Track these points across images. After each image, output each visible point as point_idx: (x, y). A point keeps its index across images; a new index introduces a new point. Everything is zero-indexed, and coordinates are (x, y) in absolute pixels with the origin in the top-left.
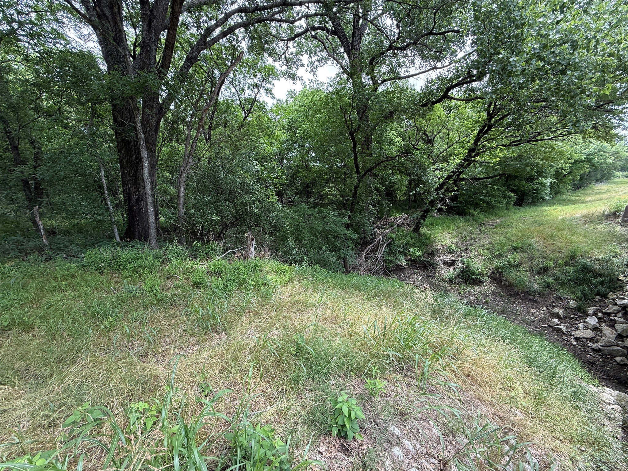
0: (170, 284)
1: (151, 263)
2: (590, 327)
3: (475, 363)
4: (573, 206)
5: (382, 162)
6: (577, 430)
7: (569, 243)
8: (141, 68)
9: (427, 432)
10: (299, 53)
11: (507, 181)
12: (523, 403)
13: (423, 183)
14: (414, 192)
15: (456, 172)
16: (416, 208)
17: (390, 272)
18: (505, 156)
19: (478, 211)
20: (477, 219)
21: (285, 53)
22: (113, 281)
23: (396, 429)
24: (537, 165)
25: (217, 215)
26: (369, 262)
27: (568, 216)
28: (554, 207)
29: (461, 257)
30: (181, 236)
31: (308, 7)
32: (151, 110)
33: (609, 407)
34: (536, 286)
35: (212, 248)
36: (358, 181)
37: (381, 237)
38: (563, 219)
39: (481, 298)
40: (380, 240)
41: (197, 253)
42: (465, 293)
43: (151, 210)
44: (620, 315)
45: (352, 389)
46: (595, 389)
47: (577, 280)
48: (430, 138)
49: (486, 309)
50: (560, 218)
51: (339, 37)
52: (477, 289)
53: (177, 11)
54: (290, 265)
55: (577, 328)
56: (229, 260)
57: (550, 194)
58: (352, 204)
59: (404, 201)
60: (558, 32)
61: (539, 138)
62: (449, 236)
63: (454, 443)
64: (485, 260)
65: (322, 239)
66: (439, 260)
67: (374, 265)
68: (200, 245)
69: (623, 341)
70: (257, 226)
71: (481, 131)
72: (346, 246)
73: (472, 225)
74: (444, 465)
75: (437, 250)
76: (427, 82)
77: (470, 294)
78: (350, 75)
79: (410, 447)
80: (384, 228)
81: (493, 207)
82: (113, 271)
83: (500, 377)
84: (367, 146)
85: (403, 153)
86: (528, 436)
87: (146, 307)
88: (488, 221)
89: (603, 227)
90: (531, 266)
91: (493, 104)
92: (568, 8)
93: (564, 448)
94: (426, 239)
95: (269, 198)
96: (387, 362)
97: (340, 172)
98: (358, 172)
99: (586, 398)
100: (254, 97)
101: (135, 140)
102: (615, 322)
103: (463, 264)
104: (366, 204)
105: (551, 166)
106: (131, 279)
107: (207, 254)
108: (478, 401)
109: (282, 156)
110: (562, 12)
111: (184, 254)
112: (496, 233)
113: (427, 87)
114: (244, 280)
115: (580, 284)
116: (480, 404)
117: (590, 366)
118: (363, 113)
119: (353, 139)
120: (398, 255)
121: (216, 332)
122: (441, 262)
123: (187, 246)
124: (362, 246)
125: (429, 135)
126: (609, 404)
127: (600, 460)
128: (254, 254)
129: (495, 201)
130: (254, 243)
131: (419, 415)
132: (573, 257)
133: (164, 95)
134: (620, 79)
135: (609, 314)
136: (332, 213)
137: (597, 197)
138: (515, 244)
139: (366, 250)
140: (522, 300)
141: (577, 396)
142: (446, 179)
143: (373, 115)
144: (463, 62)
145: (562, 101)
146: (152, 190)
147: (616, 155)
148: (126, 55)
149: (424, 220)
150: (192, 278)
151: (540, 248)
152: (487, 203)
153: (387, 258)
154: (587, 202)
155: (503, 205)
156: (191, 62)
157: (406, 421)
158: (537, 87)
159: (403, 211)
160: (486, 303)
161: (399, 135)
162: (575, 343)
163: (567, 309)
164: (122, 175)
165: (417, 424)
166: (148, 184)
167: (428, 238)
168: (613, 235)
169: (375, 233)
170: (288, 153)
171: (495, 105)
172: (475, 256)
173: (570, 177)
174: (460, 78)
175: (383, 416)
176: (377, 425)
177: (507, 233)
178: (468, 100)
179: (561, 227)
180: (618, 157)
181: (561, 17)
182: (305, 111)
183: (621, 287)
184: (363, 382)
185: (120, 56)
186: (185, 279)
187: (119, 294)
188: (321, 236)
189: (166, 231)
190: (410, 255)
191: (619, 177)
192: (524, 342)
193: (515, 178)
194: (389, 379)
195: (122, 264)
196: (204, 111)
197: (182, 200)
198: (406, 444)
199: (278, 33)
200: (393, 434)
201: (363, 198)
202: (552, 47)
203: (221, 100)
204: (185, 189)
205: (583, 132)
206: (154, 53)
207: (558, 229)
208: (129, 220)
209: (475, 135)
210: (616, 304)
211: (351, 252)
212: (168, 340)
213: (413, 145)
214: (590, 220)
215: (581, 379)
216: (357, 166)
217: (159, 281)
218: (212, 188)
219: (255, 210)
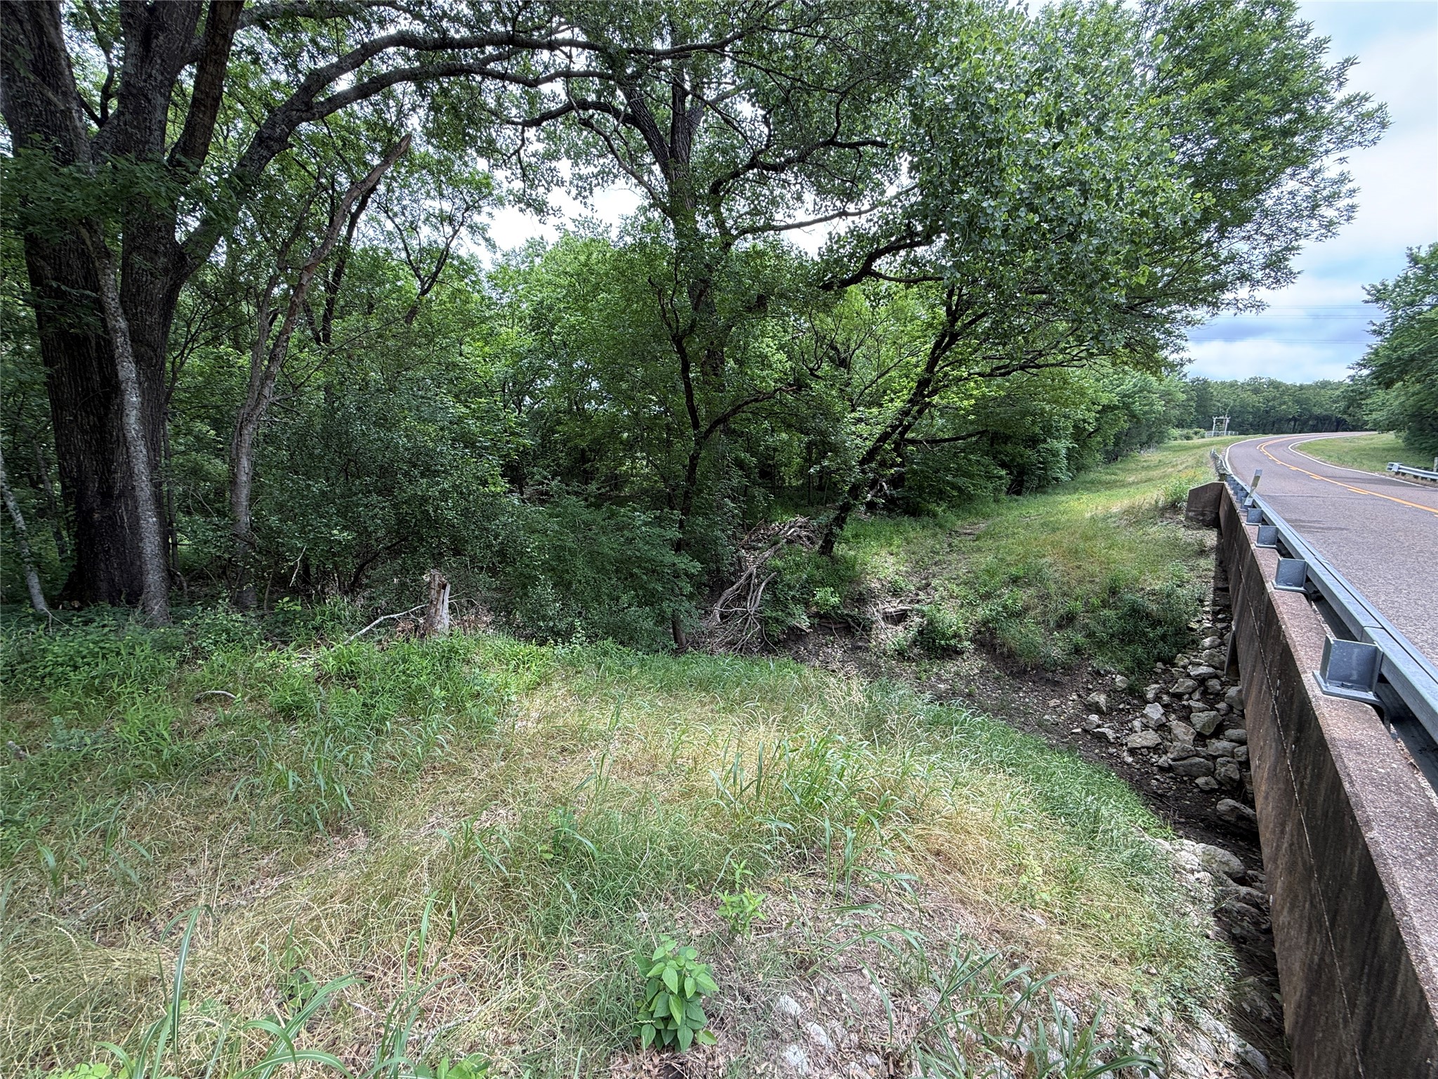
0: (204, 716)
1: (144, 665)
2: (1152, 724)
3: (950, 825)
4: (1108, 493)
5: (747, 403)
6: (1140, 934)
7: (1106, 563)
8: (120, 149)
9: (859, 995)
10: (551, 156)
11: (992, 445)
12: (1044, 896)
13: (835, 449)
14: (818, 467)
15: (897, 427)
16: (823, 502)
17: (775, 644)
18: (984, 395)
19: (944, 506)
20: (943, 522)
21: (517, 152)
22: (19, 723)
23: (792, 1001)
24: (1042, 414)
25: (345, 528)
26: (730, 626)
27: (1100, 511)
28: (1076, 496)
29: (918, 602)
30: (241, 586)
31: (570, 57)
32: (152, 260)
33: (1191, 878)
34: (1056, 652)
35: (332, 614)
36: (697, 444)
37: (753, 569)
38: (1092, 518)
39: (960, 685)
40: (751, 575)
41: (287, 629)
42: (929, 678)
43: (150, 521)
44: (1197, 696)
45: (691, 925)
46: (1167, 845)
47: (1123, 634)
48: (843, 356)
49: (968, 707)
50: (1088, 515)
51: (643, 131)
52: (951, 667)
53: (225, 18)
54: (542, 643)
55: (1130, 730)
56: (380, 642)
57: (1068, 470)
58: (687, 495)
59: (798, 489)
60: (1057, 163)
61: (1041, 361)
62: (891, 559)
63: (914, 1009)
64: (962, 606)
65: (619, 579)
66: (874, 612)
67: (741, 631)
68: (299, 608)
69: (1205, 746)
70: (457, 552)
71: (937, 345)
72: (677, 591)
73: (935, 535)
74: (896, 1064)
75: (870, 590)
76: (830, 239)
77: (940, 679)
78: (669, 212)
79: (823, 1039)
80: (759, 548)
81: (970, 498)
82: (17, 697)
83: (998, 847)
84: (714, 369)
85: (789, 384)
86: (1055, 963)
87: (124, 785)
88: (962, 527)
89: (1158, 531)
90: (1044, 614)
91: (957, 291)
92: (1070, 123)
93: (1120, 975)
94: (847, 568)
95: (484, 483)
96: (768, 847)
97: (656, 425)
98: (696, 425)
99: (1151, 865)
100: (442, 246)
101: (98, 336)
102: (1189, 709)
103: (923, 617)
104: (718, 496)
105: (1067, 417)
106: (81, 712)
107: (317, 629)
108: (959, 905)
109: (519, 388)
110: (1060, 129)
111: (250, 633)
112: (979, 550)
113: (830, 250)
114: (421, 689)
115: (1130, 642)
116: (962, 911)
117: (1156, 800)
118: (700, 295)
119: (681, 351)
120: (791, 606)
121: (339, 831)
122: (879, 617)
123: (260, 613)
124: (712, 590)
125: (842, 350)
126: (1192, 872)
127: (1182, 988)
128: (447, 622)
129: (974, 485)
130: (447, 597)
131: (841, 959)
132: (1113, 592)
133: (193, 223)
134: (1161, 260)
135: (1179, 696)
136: (640, 517)
137: (1143, 475)
138: (1013, 570)
139: (723, 598)
140: (1034, 682)
141: (1137, 863)
142: (879, 440)
143: (723, 301)
144: (895, 206)
145: (1073, 292)
146: (153, 466)
147: (1167, 396)
148: (69, 110)
149: (842, 528)
150: (272, 696)
151: (1057, 575)
152: (959, 489)
153: (768, 613)
154: (1130, 484)
155: (988, 493)
156: (268, 148)
157: (813, 978)
158: (1030, 264)
159: (796, 508)
160: (970, 695)
161: (781, 347)
162: (1130, 760)
163: (1112, 692)
164: (56, 429)
165: (837, 982)
166: (140, 454)
167: (850, 565)
168: (1174, 544)
169: (739, 559)
170: (533, 381)
171: (960, 296)
172: (943, 598)
173: (1099, 439)
174: (892, 235)
175: (760, 977)
176: (749, 1000)
177: (998, 549)
178: (909, 282)
179: (1091, 533)
180: (1170, 400)
181: (1060, 138)
182: (571, 285)
183: (1193, 642)
184: (714, 904)
185: (53, 113)
186: (251, 701)
187: (33, 759)
188: (617, 571)
189: (197, 575)
190: (817, 604)
191: (1176, 439)
192: (1039, 767)
193: (1007, 439)
194: (775, 886)
195: (50, 674)
196: (307, 268)
197: (244, 493)
198: (813, 1034)
199: (500, 105)
200: (784, 1015)
201: (709, 483)
202: (1050, 190)
203: (358, 248)
204: (254, 464)
205: (1110, 352)
206: (158, 115)
207: (1087, 538)
208: (78, 549)
209: (929, 352)
210: (1189, 676)
211: (687, 604)
212: (191, 872)
213: (811, 370)
214: (1136, 517)
215: (1144, 829)
216: (693, 411)
217: (170, 713)
218: (332, 461)
219: (450, 515)
